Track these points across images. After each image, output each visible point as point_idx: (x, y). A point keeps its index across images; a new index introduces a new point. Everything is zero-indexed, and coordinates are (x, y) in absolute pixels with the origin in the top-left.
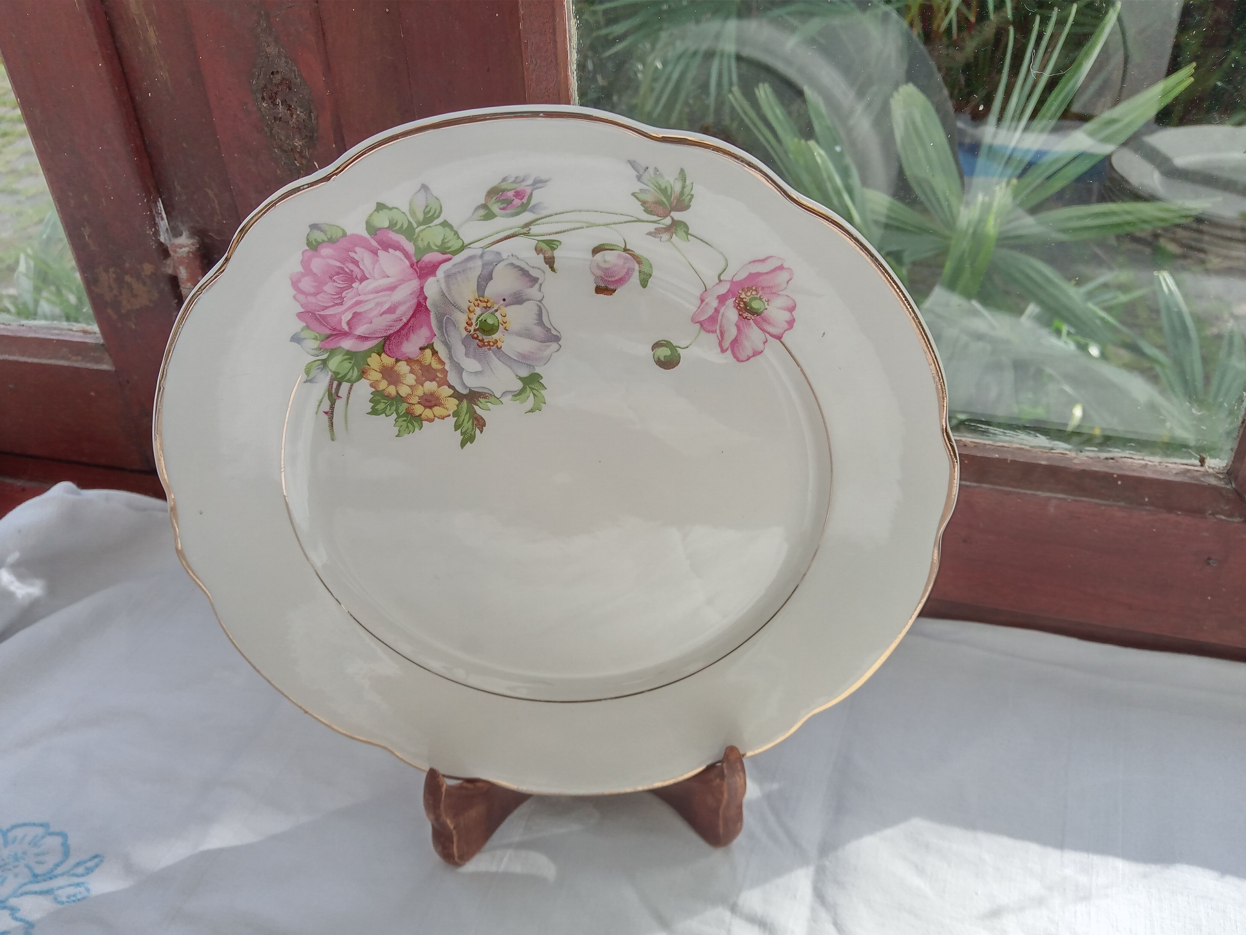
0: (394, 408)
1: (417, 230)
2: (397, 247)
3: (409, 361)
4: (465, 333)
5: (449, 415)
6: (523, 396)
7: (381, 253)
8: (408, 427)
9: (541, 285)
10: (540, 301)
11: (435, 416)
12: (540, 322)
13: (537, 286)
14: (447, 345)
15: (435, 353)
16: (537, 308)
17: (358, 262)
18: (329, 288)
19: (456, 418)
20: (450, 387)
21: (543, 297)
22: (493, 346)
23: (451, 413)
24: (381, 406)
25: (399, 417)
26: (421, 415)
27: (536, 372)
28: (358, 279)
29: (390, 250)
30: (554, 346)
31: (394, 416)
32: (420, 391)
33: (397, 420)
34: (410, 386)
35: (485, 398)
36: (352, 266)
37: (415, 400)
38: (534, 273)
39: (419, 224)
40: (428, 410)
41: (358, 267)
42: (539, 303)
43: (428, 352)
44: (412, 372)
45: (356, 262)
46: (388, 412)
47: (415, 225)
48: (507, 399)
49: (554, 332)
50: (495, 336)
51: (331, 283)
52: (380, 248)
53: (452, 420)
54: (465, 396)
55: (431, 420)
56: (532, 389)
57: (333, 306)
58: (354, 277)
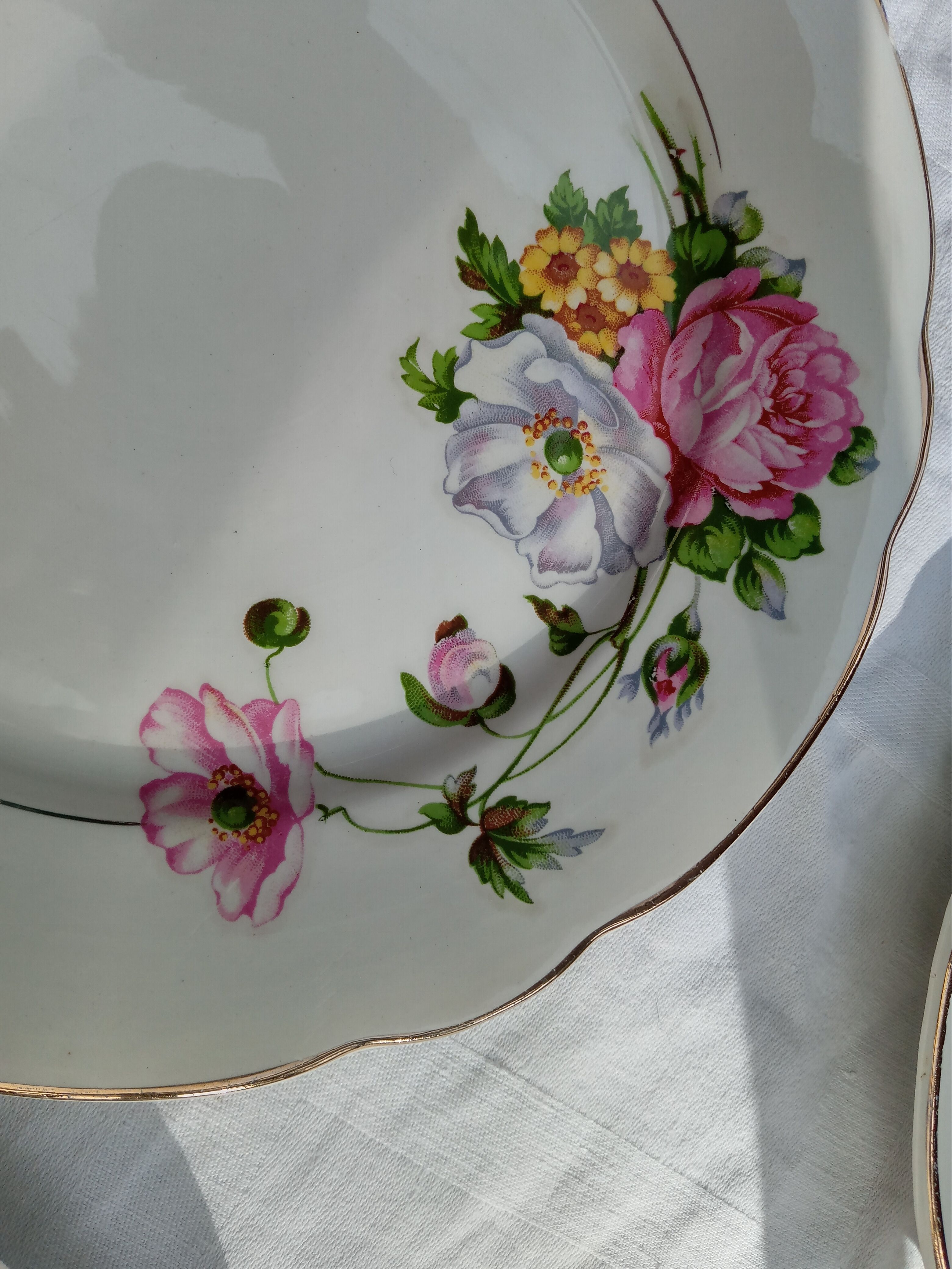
0: (601, 222)
1: (747, 543)
2: (752, 498)
3: (626, 321)
4: (582, 416)
5: (522, 261)
6: (443, 369)
7: (768, 476)
8: (564, 199)
9: (532, 566)
10: (517, 541)
11: (539, 247)
12: (497, 508)
13: (535, 561)
14: (592, 381)
15: (602, 356)
16: (516, 528)
17: (789, 443)
18: (799, 377)
19: (510, 261)
20: (549, 314)
21: (517, 550)
22: (536, 425)
23: (523, 268)
24: (618, 212)
25: (585, 209)
26: (559, 236)
27: (452, 424)
28: (772, 414)
29: (759, 487)
30: (455, 485)
31: (592, 207)
32: (584, 276)
33: (585, 202)
34: (601, 278)
35: (494, 328)
36: (792, 431)
37: (582, 258)
38: (551, 576)
39: (751, 554)
40: (554, 250)
41: (784, 436)
42: (517, 537)
43: (611, 353)
44: (613, 304)
45: (791, 440)
46: (604, 208)
47: (756, 548)
48: (460, 345)
49: (469, 507)
50: (541, 443)
51: (802, 386)
52: (773, 482)
53: (513, 254)
54: (521, 312)
55: (540, 234)
56: (439, 389)
57: (779, 350)
58: (779, 415)
